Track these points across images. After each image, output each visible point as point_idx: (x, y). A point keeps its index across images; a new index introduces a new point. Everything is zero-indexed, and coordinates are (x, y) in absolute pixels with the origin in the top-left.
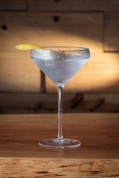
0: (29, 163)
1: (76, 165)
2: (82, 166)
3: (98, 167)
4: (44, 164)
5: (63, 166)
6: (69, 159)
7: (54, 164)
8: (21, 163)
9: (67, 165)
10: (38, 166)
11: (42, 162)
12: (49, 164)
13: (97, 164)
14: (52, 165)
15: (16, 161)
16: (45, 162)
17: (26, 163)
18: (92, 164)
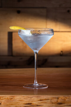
0: (20, 98)
1: (49, 99)
2: (52, 100)
3: (62, 100)
4: (29, 99)
5: (41, 100)
6: (44, 96)
7: (35, 99)
8: (15, 98)
9: (43, 99)
10: (25, 100)
11: (28, 98)
12: (32, 99)
13: (61, 98)
14: (34, 99)
15: (12, 97)
16: (30, 98)
17: (18, 98)
18: (58, 98)
